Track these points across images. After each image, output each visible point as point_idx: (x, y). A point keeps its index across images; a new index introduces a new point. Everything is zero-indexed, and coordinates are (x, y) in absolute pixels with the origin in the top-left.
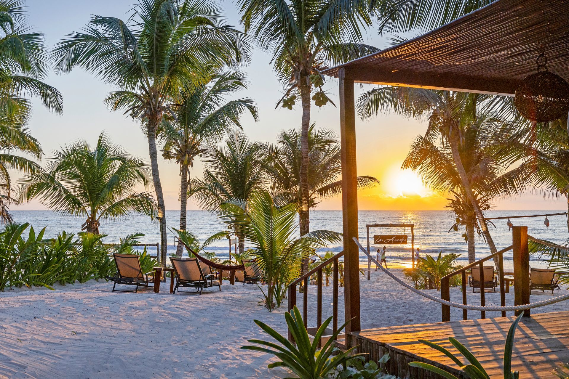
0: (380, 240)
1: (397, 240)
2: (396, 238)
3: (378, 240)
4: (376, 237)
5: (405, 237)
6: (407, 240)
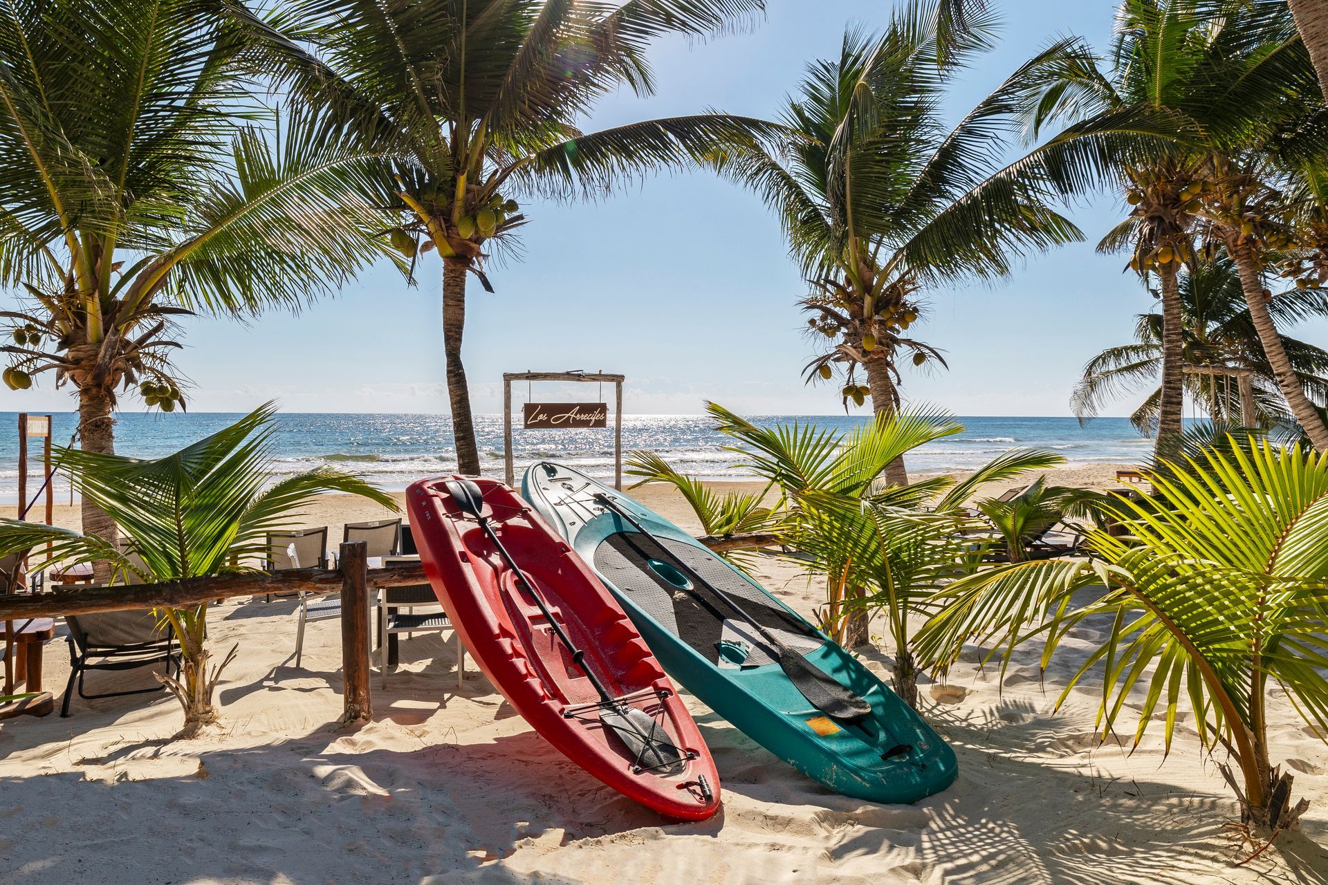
0: (541, 417)
1: (584, 417)
2: (580, 412)
3: (535, 418)
4: (529, 409)
5: (602, 408)
6: (605, 415)
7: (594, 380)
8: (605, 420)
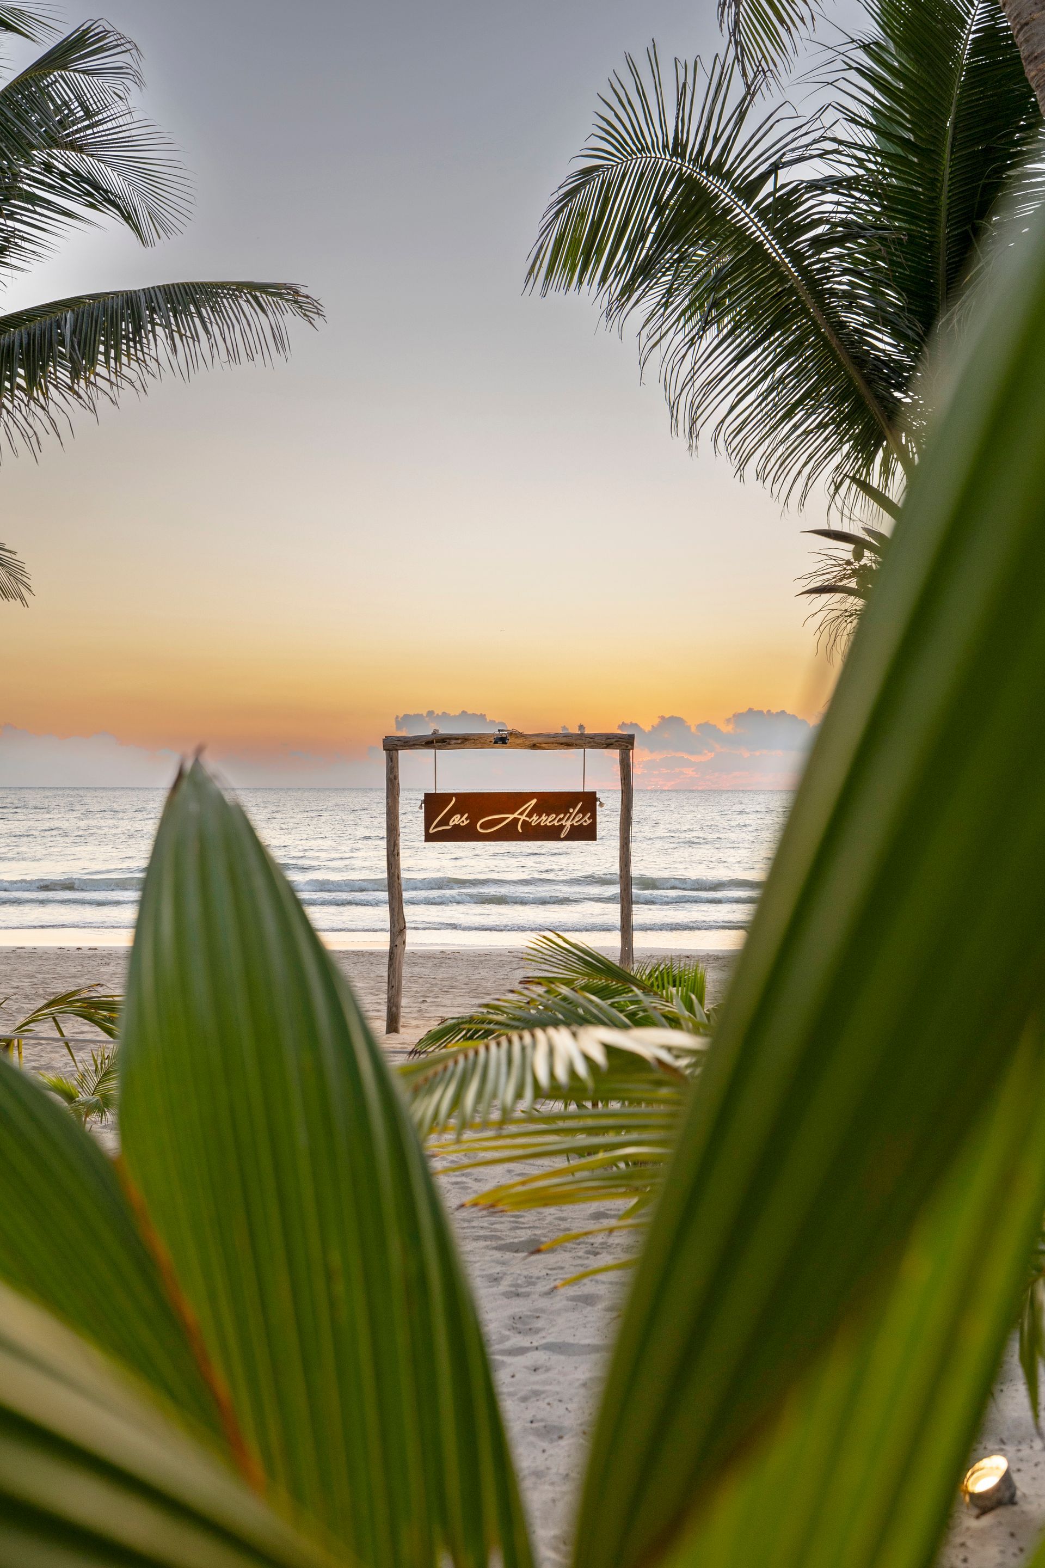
0: (456, 820)
1: (546, 820)
2: (537, 810)
3: (445, 821)
4: (434, 803)
5: (588, 801)
6: (594, 817)
7: (568, 745)
8: (593, 826)
